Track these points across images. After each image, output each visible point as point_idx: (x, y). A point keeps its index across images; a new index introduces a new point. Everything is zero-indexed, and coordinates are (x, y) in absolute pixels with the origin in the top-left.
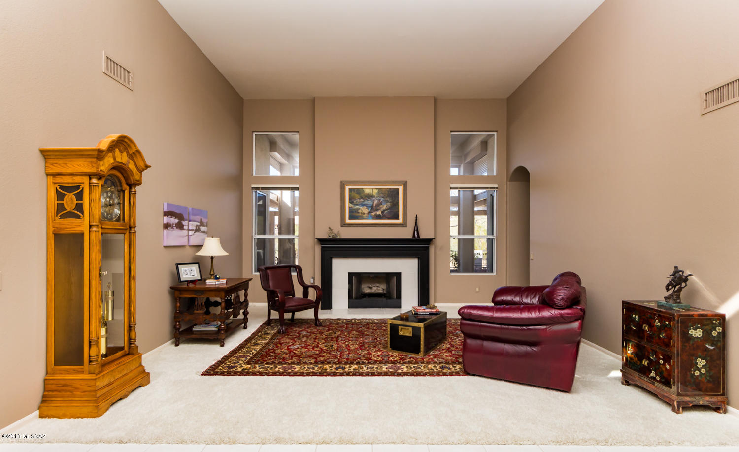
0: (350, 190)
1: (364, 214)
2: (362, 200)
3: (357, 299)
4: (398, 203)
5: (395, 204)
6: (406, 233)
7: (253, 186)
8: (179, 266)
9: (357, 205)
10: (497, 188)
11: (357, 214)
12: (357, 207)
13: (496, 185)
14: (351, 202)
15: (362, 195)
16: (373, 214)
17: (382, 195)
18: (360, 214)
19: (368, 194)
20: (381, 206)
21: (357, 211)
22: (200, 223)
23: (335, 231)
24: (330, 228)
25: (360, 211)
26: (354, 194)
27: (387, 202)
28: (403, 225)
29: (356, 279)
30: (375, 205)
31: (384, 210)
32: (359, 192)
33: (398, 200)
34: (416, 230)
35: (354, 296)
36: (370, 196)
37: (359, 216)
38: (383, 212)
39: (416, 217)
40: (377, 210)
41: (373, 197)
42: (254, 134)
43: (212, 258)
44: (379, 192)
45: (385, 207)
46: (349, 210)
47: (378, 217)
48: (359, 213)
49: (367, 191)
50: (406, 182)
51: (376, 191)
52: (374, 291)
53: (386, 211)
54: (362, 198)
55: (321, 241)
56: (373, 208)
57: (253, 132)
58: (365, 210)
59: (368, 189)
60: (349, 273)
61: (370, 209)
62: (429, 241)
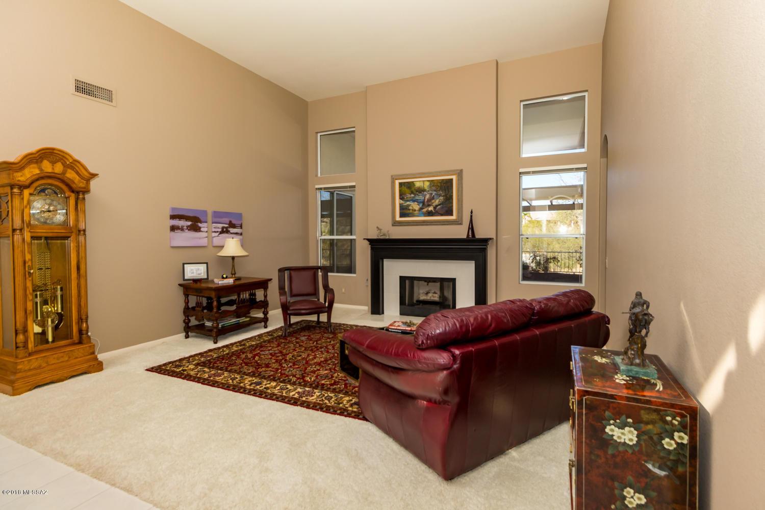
0: (401, 184)
1: (415, 210)
2: (412, 195)
3: (408, 305)
4: (451, 197)
5: (449, 199)
6: (460, 232)
7: (317, 186)
8: (185, 265)
9: (408, 201)
10: (585, 168)
11: (408, 212)
12: (408, 203)
13: (585, 165)
14: (401, 198)
15: (413, 189)
16: (425, 210)
17: (434, 188)
18: (411, 211)
19: (419, 188)
20: (433, 201)
21: (407, 208)
22: (229, 224)
23: (384, 230)
24: (377, 228)
25: (410, 208)
26: (404, 189)
27: (440, 195)
28: (458, 222)
29: (406, 283)
30: (426, 200)
31: (437, 206)
32: (410, 185)
33: (452, 193)
34: (471, 228)
35: (407, 302)
36: (421, 191)
37: (410, 213)
38: (435, 208)
39: (472, 212)
40: (429, 206)
41: (424, 190)
42: (319, 135)
43: (233, 258)
44: (430, 184)
45: (437, 202)
46: (400, 207)
47: (430, 214)
48: (409, 210)
49: (418, 185)
50: (461, 171)
51: (427, 184)
52: (429, 298)
53: (439, 207)
54: (412, 193)
55: (371, 241)
56: (424, 204)
57: (317, 133)
58: (415, 206)
59: (419, 183)
60: (401, 277)
61: (421, 205)
62: (485, 241)
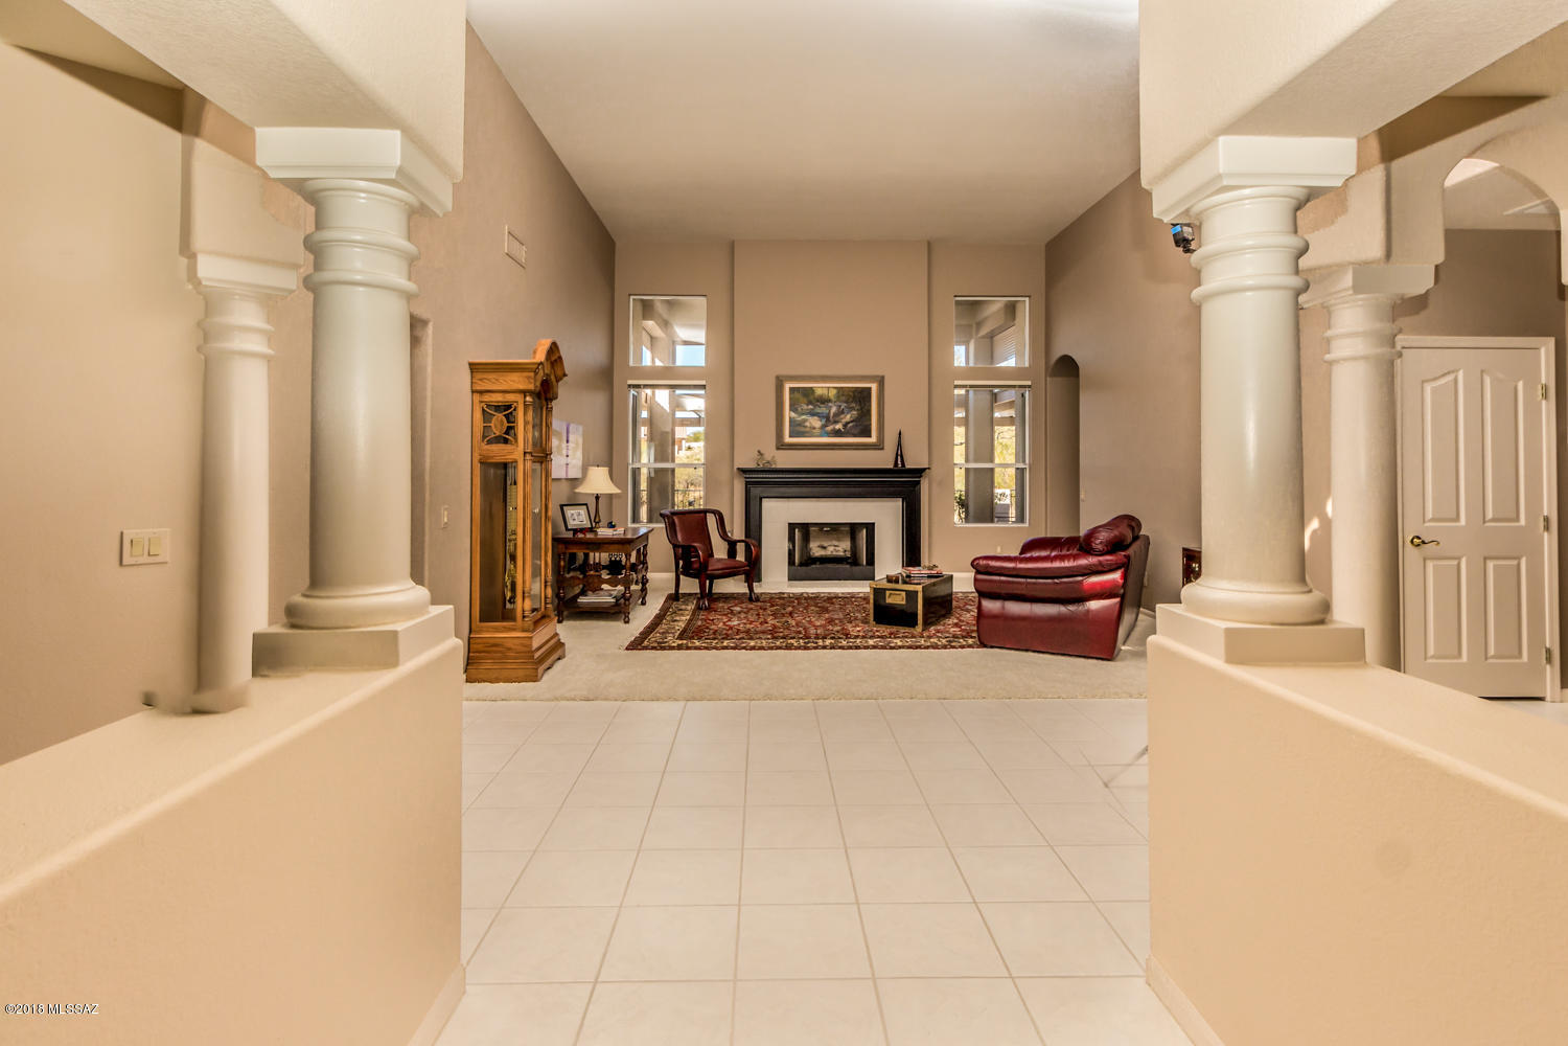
0: (792, 390)
1: (814, 428)
2: (811, 407)
3: (804, 565)
4: (869, 411)
5: (865, 413)
6: (883, 460)
7: (630, 382)
8: (565, 508)
9: (803, 414)
10: (1029, 387)
11: (802, 429)
12: (804, 417)
13: (1029, 383)
14: (793, 408)
15: (812, 398)
16: (829, 428)
17: (843, 398)
18: (808, 429)
19: (821, 397)
20: (842, 416)
21: (801, 424)
23: (768, 457)
24: (759, 452)
25: (807, 424)
26: (797, 395)
27: (853, 409)
28: (879, 446)
29: (801, 532)
30: (832, 414)
31: (848, 423)
32: (808, 392)
33: (870, 406)
34: (899, 454)
35: (797, 561)
36: (824, 401)
37: (807, 432)
38: (845, 425)
39: (900, 434)
40: (836, 422)
41: (830, 401)
42: (632, 297)
43: (598, 496)
44: (838, 392)
45: (848, 418)
46: (790, 422)
47: (837, 433)
48: (806, 427)
49: (819, 392)
50: (883, 377)
51: (835, 391)
52: (829, 553)
53: (851, 424)
54: (810, 403)
55: (743, 471)
56: (828, 419)
57: (630, 295)
58: (816, 423)
59: (821, 388)
60: (790, 524)
61: (824, 421)
62: (919, 472)
